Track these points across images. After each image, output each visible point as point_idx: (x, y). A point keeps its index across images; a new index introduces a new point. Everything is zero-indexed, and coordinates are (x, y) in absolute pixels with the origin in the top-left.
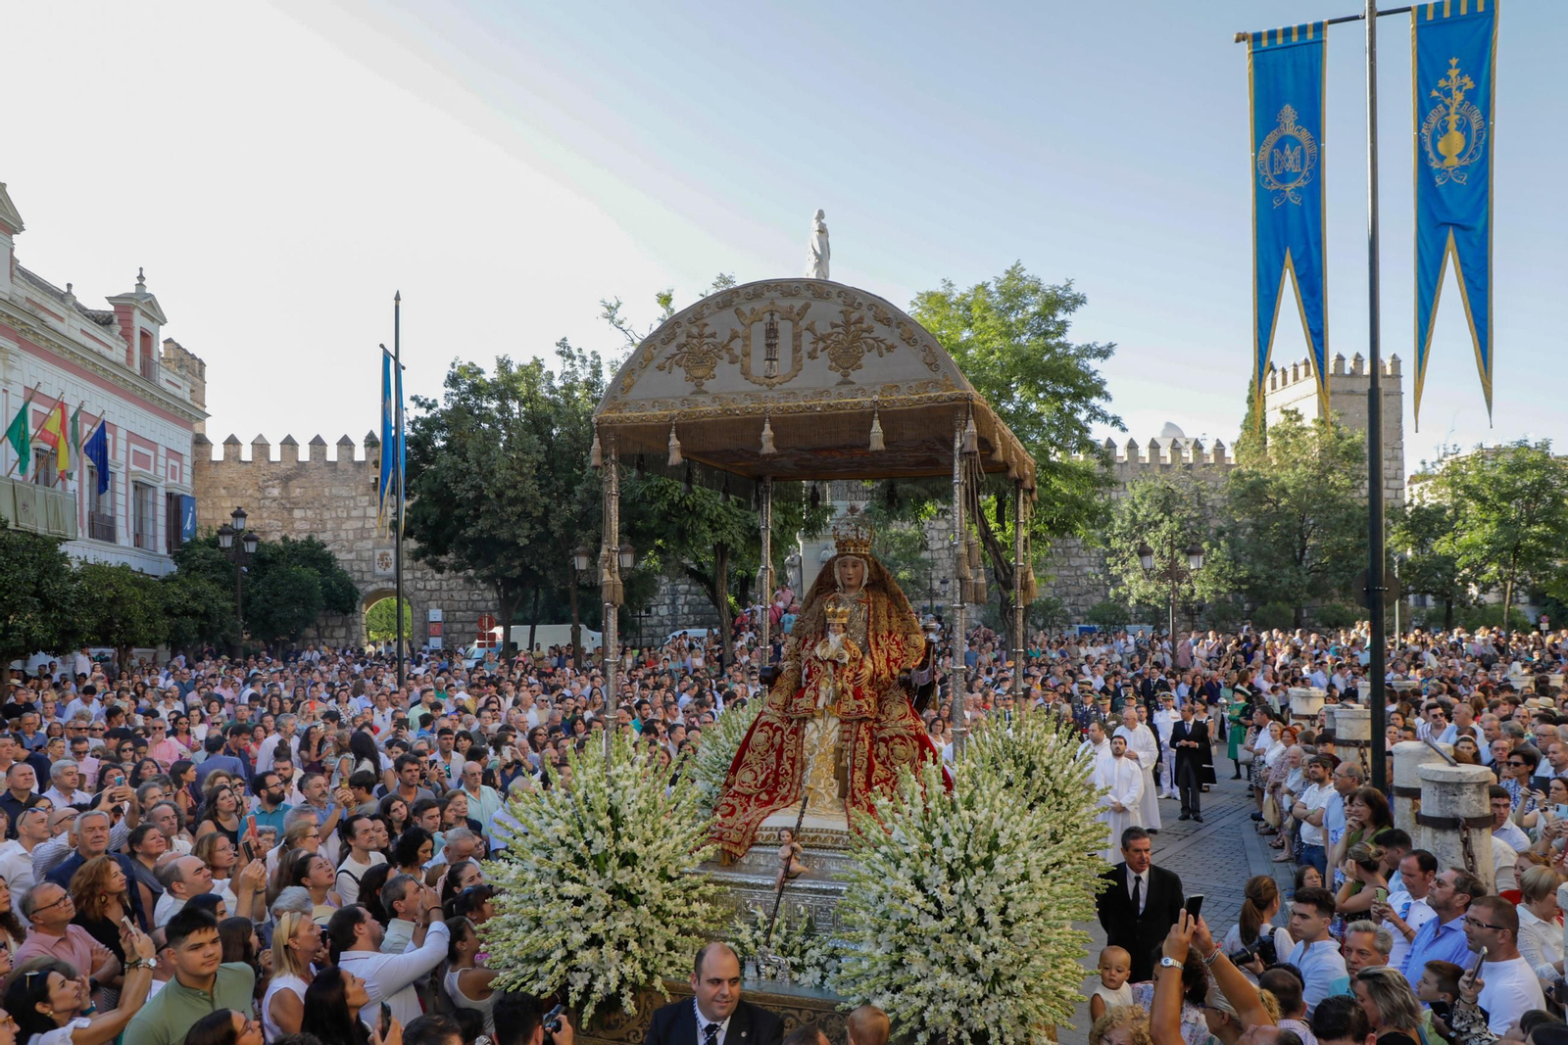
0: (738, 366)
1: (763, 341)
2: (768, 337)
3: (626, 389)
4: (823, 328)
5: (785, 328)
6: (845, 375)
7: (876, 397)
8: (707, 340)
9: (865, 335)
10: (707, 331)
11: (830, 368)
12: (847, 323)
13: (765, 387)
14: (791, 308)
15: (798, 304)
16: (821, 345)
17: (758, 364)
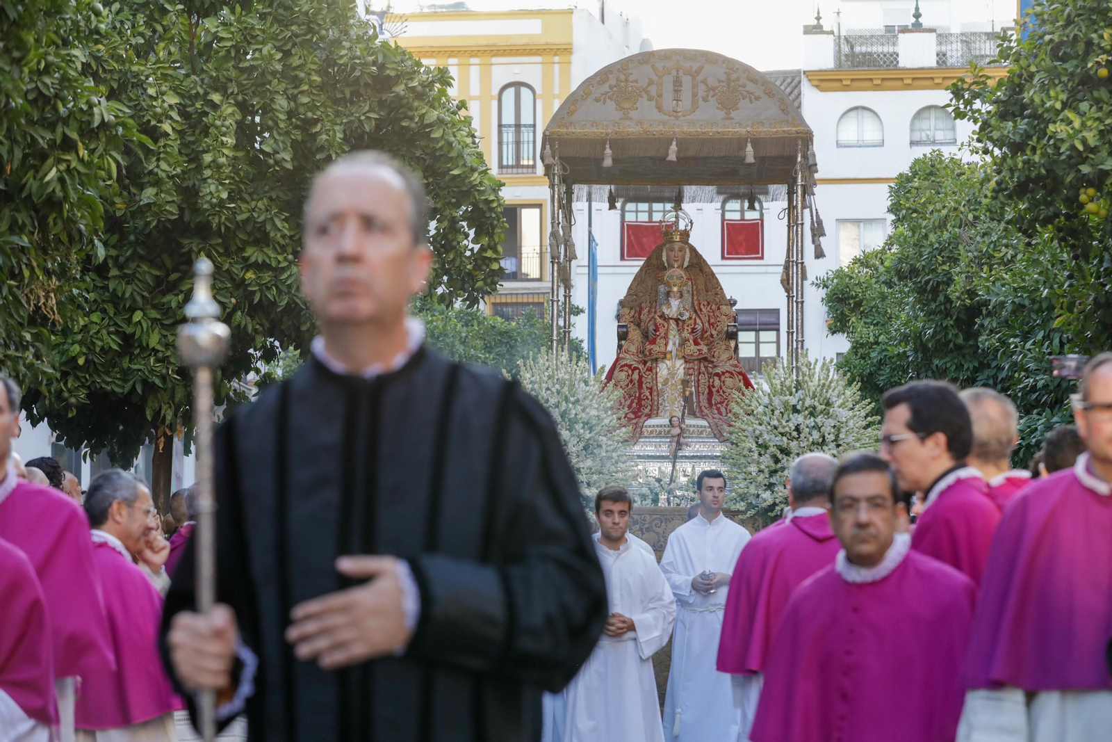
0: (654, 103)
1: (671, 87)
2: (675, 85)
3: (571, 113)
4: (712, 82)
5: (687, 81)
6: (728, 114)
7: (749, 129)
8: (631, 84)
9: (741, 89)
10: (631, 78)
11: (718, 108)
12: (729, 81)
13: (673, 117)
14: (691, 68)
15: (695, 66)
16: (711, 93)
17: (668, 102)
